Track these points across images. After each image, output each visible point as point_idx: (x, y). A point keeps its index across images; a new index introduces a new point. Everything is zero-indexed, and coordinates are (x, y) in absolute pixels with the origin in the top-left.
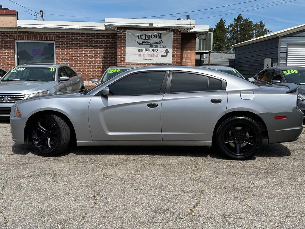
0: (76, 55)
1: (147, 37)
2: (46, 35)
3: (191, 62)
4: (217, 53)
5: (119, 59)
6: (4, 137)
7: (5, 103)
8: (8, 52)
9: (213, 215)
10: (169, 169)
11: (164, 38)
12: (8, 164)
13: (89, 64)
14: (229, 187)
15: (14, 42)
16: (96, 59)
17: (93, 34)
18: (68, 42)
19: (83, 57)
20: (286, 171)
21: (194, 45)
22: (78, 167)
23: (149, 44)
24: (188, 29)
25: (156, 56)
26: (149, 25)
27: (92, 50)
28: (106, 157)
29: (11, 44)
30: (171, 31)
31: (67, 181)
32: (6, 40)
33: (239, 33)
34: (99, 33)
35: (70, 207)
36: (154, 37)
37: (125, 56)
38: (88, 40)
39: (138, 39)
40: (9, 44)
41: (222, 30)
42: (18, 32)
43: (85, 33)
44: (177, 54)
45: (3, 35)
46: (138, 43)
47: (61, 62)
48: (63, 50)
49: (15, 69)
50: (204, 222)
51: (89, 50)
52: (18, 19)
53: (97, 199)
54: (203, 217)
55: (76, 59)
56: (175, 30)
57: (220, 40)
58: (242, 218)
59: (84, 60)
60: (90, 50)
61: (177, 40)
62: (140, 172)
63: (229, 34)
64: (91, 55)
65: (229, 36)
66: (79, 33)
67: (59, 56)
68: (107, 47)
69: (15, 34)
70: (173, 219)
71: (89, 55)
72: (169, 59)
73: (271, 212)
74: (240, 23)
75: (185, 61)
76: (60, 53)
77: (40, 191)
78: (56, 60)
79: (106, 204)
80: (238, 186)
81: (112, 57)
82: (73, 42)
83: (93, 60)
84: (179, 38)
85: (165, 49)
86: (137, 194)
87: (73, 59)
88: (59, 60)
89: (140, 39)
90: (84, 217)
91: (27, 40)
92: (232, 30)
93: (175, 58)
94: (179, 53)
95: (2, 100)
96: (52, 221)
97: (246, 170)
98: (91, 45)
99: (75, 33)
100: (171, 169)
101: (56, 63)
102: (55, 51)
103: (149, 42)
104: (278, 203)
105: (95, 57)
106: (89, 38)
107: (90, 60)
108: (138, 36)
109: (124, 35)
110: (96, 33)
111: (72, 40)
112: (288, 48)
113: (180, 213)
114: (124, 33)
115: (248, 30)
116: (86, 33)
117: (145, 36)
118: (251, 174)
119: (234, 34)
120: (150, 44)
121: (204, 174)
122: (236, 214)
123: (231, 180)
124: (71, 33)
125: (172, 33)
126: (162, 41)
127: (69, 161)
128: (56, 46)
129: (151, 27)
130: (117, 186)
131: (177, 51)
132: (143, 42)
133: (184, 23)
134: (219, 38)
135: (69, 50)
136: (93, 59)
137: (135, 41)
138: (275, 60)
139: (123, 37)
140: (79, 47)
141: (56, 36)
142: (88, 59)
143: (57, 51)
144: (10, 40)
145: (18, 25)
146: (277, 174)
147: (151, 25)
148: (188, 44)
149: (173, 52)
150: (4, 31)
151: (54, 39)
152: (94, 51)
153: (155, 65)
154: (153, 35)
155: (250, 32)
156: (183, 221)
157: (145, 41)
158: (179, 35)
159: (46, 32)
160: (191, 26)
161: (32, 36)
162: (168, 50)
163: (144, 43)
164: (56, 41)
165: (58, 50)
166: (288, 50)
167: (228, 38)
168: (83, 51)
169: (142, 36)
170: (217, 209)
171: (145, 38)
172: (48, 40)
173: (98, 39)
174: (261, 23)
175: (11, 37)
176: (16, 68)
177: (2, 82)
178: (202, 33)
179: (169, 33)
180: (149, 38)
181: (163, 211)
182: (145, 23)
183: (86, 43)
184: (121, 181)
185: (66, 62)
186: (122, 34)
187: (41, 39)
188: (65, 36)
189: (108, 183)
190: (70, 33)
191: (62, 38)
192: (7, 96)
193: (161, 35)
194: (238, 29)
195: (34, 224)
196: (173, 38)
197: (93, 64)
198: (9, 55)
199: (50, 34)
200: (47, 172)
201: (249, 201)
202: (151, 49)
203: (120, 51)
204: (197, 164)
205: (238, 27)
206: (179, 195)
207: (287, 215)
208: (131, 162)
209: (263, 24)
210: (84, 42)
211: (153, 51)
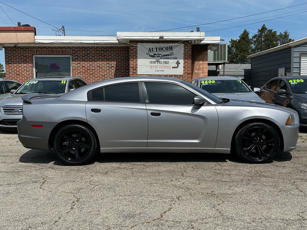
0: (91, 68)
1: (158, 49)
2: (63, 50)
3: (203, 73)
4: (242, 63)
5: (132, 71)
6: (10, 146)
7: (16, 114)
8: (27, 66)
9: (180, 219)
10: (155, 176)
11: (175, 51)
12: (4, 172)
13: (104, 76)
14: (207, 193)
15: (33, 57)
16: (110, 71)
17: (107, 48)
18: (84, 56)
19: (98, 70)
20: (270, 179)
21: (206, 56)
22: (68, 174)
23: (160, 56)
24: (198, 41)
25: (168, 67)
26: (160, 38)
27: (106, 63)
28: (100, 165)
29: (30, 59)
30: (182, 43)
31: (53, 188)
32: (25, 55)
33: (263, 43)
34: (113, 47)
35: (46, 212)
36: (165, 49)
37: (137, 68)
38: (102, 54)
39: (149, 51)
40: (28, 58)
41: (246, 41)
42: (36, 47)
43: (99, 47)
44: (188, 66)
45: (22, 50)
46: (149, 55)
47: (77, 75)
48: (79, 63)
49: (28, 83)
50: (169, 227)
51: (103, 63)
52: (35, 35)
53: (75, 205)
54: (170, 221)
55: (91, 72)
56: (186, 42)
57: (244, 51)
58: (207, 223)
59: (99, 73)
60: (105, 63)
61: (187, 52)
62: (126, 179)
63: (253, 45)
64: (105, 68)
65: (253, 46)
66: (94, 47)
67: (75, 70)
68: (121, 60)
69: (34, 49)
70: (140, 224)
71: (103, 67)
72: (180, 71)
73: (239, 217)
74: (264, 34)
75: (197, 72)
76: (76, 66)
77: (24, 197)
78: (72, 73)
79: (81, 209)
80: (216, 193)
81: (125, 69)
82: (88, 56)
83: (107, 73)
84: (190, 50)
85: (176, 60)
86: (115, 200)
87: (89, 72)
88: (74, 73)
89: (152, 51)
90: (56, 222)
91: (45, 55)
92: (256, 41)
93: (186, 69)
94: (190, 64)
95: (13, 112)
96: (25, 225)
97: (231, 177)
98: (105, 58)
99: (90, 47)
100: (157, 176)
101: (72, 76)
102: (71, 65)
103: (161, 54)
104: (249, 208)
105: (109, 70)
106: (103, 52)
107: (105, 73)
108: (150, 49)
109: (136, 48)
110: (110, 47)
111: (87, 54)
112: (301, 58)
113: (149, 217)
114: (135, 46)
115: (273, 41)
116: (101, 47)
117: (157, 48)
118: (234, 181)
119: (258, 45)
120: (162, 56)
121: (187, 182)
122: (203, 219)
123: (213, 187)
124: (87, 47)
125: (183, 45)
126: (173, 53)
127: (62, 169)
128: (72, 60)
129: (162, 40)
130: (99, 193)
131: (188, 62)
132: (154, 54)
133: (194, 36)
134: (243, 48)
135: (84, 63)
136: (107, 71)
137: (147, 53)
138: (288, 70)
139: (135, 50)
140: (94, 60)
141: (72, 50)
142: (102, 71)
143: (73, 65)
144: (29, 55)
145: (36, 41)
146: (260, 182)
147: (161, 37)
148: (200, 56)
149: (184, 64)
150: (23, 47)
151: (71, 53)
152: (108, 64)
153: (166, 76)
154: (164, 48)
155: (274, 42)
156: (149, 226)
157: (156, 53)
158: (189, 47)
159: (63, 47)
160: (201, 38)
161: (50, 51)
162: (179, 61)
163: (155, 56)
164: (72, 55)
165: (74, 63)
166: (302, 60)
167: (252, 49)
168: (98, 64)
169: (153, 49)
170: (186, 214)
171: (157, 50)
172: (64, 55)
173: (112, 52)
174: (286, 33)
175: (29, 52)
176: (30, 81)
177: (15, 95)
178: (214, 45)
179: (180, 45)
180: (160, 50)
181: (133, 216)
182: (156, 36)
183: (100, 56)
184: (104, 188)
185: (82, 74)
186: (134, 47)
187: (58, 53)
188: (80, 50)
189: (91, 190)
190: (85, 47)
191: (78, 52)
192: (17, 108)
193: (172, 47)
194: (262, 39)
195: (7, 228)
196: (184, 50)
197: (108, 76)
198: (28, 69)
199: (66, 49)
200: (38, 180)
201: (222, 207)
202: (162, 60)
203: (132, 63)
204: (185, 171)
205: (262, 38)
206: (155, 201)
207: (253, 220)
208: (121, 170)
209: (288, 34)
210: (99, 55)
211: (164, 63)
